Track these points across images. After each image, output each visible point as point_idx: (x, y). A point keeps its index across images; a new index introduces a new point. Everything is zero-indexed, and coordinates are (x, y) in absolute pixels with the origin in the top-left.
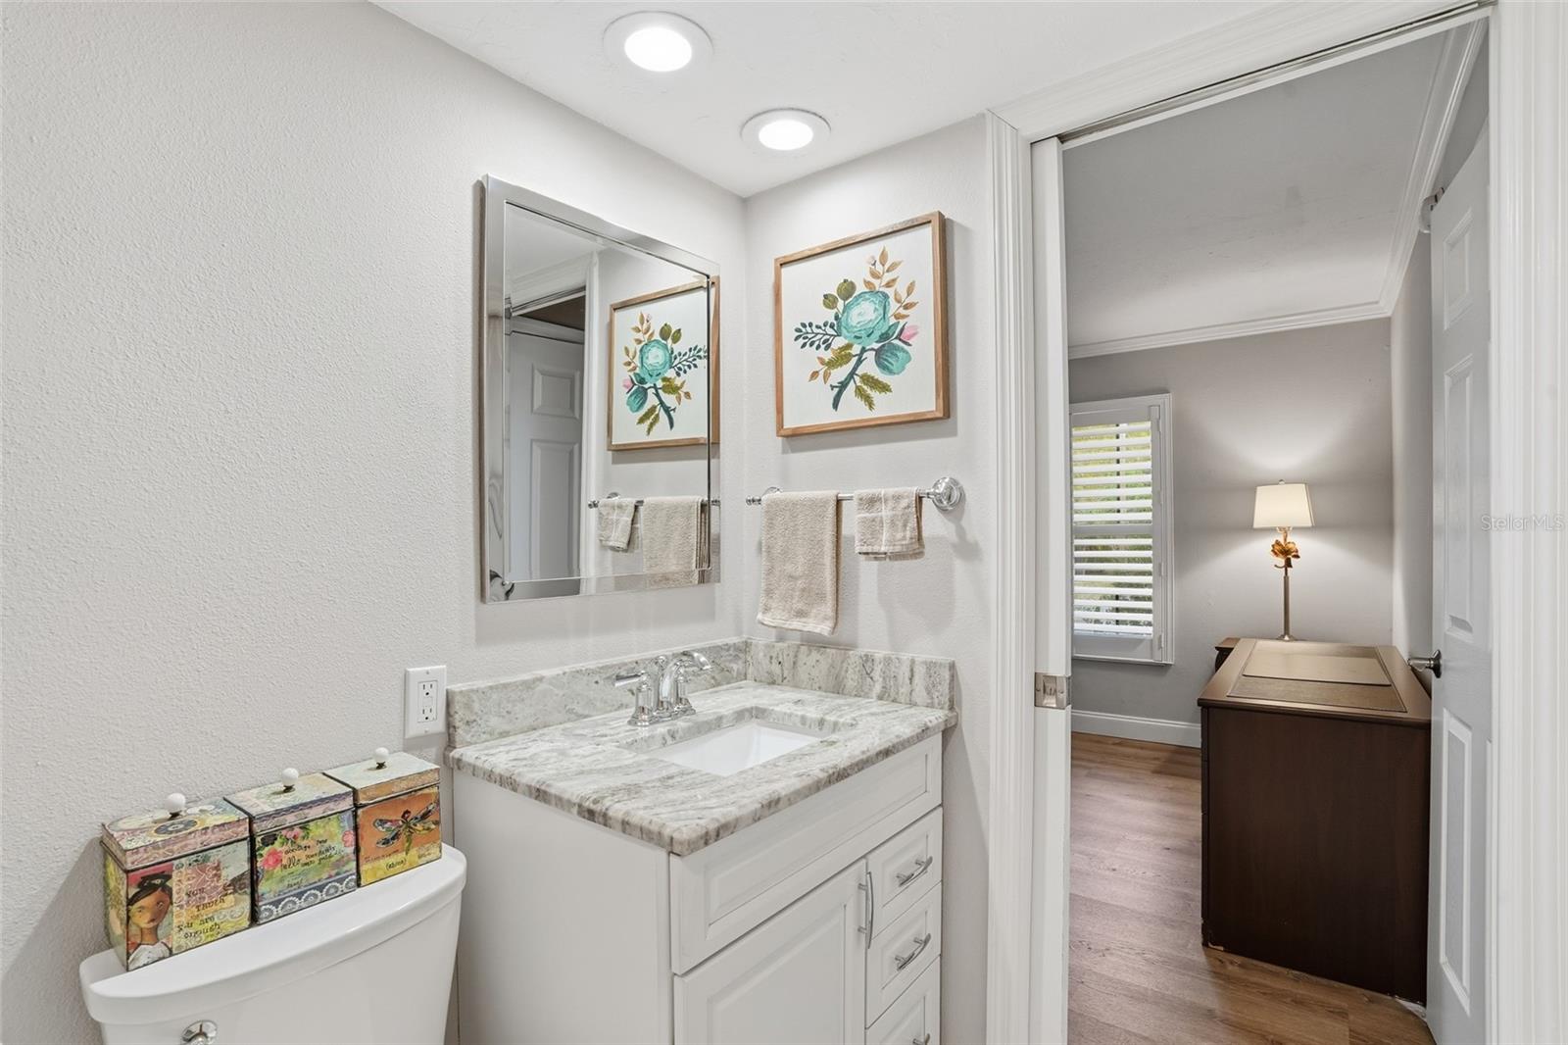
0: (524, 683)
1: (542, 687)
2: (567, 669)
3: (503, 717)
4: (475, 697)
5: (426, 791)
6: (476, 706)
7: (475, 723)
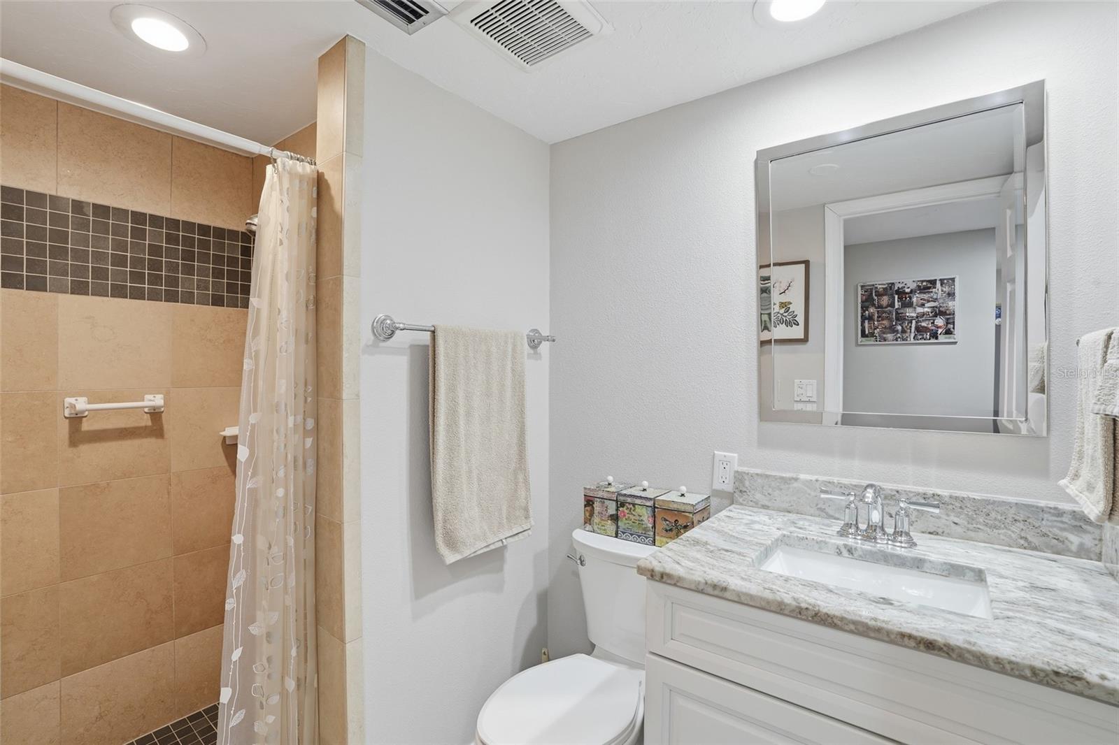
0: (782, 478)
1: (795, 485)
2: (821, 478)
3: (765, 495)
4: (746, 477)
5: (687, 514)
6: (747, 483)
7: (745, 494)
